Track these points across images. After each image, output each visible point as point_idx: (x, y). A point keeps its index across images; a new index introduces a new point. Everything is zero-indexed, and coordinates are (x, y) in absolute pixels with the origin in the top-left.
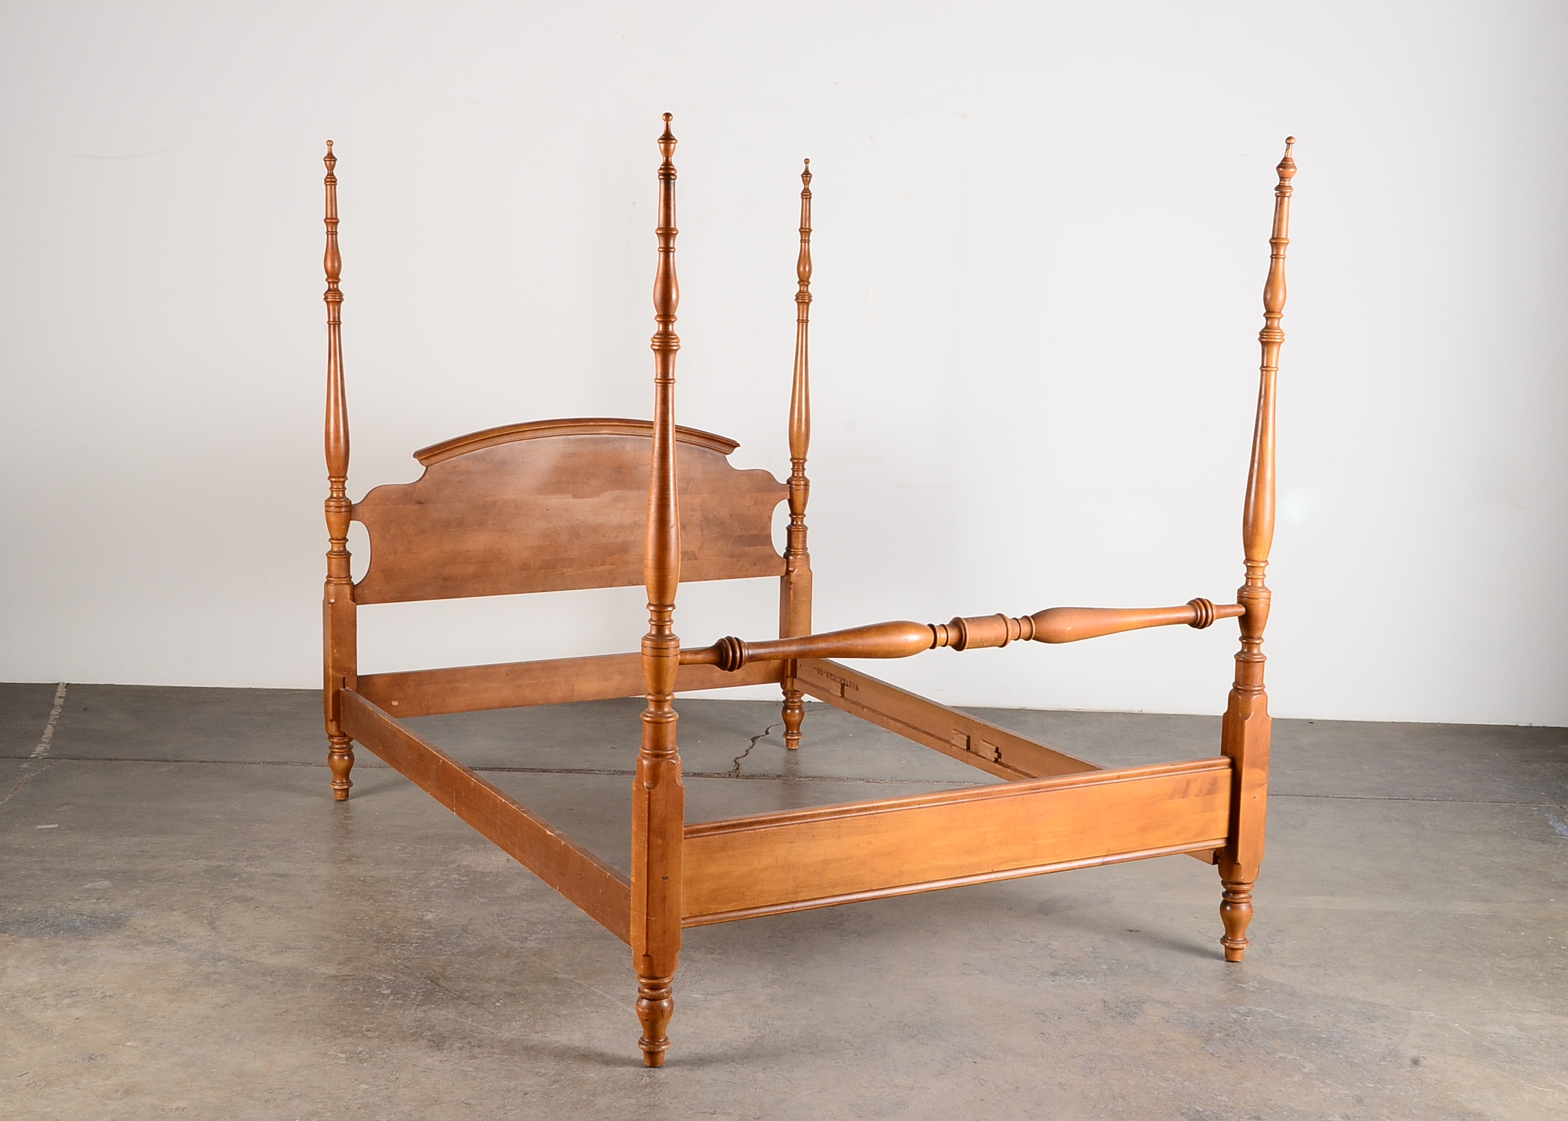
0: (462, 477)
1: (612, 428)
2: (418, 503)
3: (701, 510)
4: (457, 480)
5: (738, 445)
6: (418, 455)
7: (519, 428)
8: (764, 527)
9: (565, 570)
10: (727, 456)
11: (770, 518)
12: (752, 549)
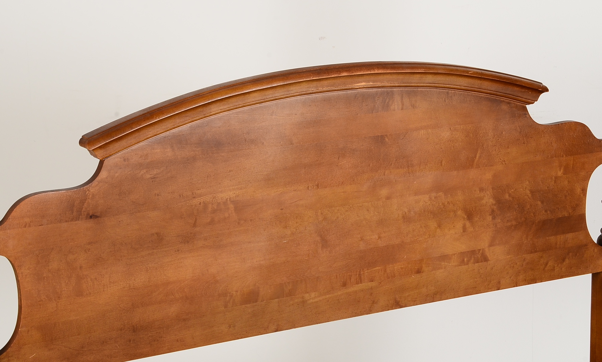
0: (155, 171)
1: (372, 78)
2: (91, 217)
3: (493, 188)
4: (148, 176)
5: (545, 90)
6: (86, 141)
7: (242, 89)
8: (577, 205)
9: (307, 296)
10: (526, 106)
11: (584, 191)
12: (561, 238)
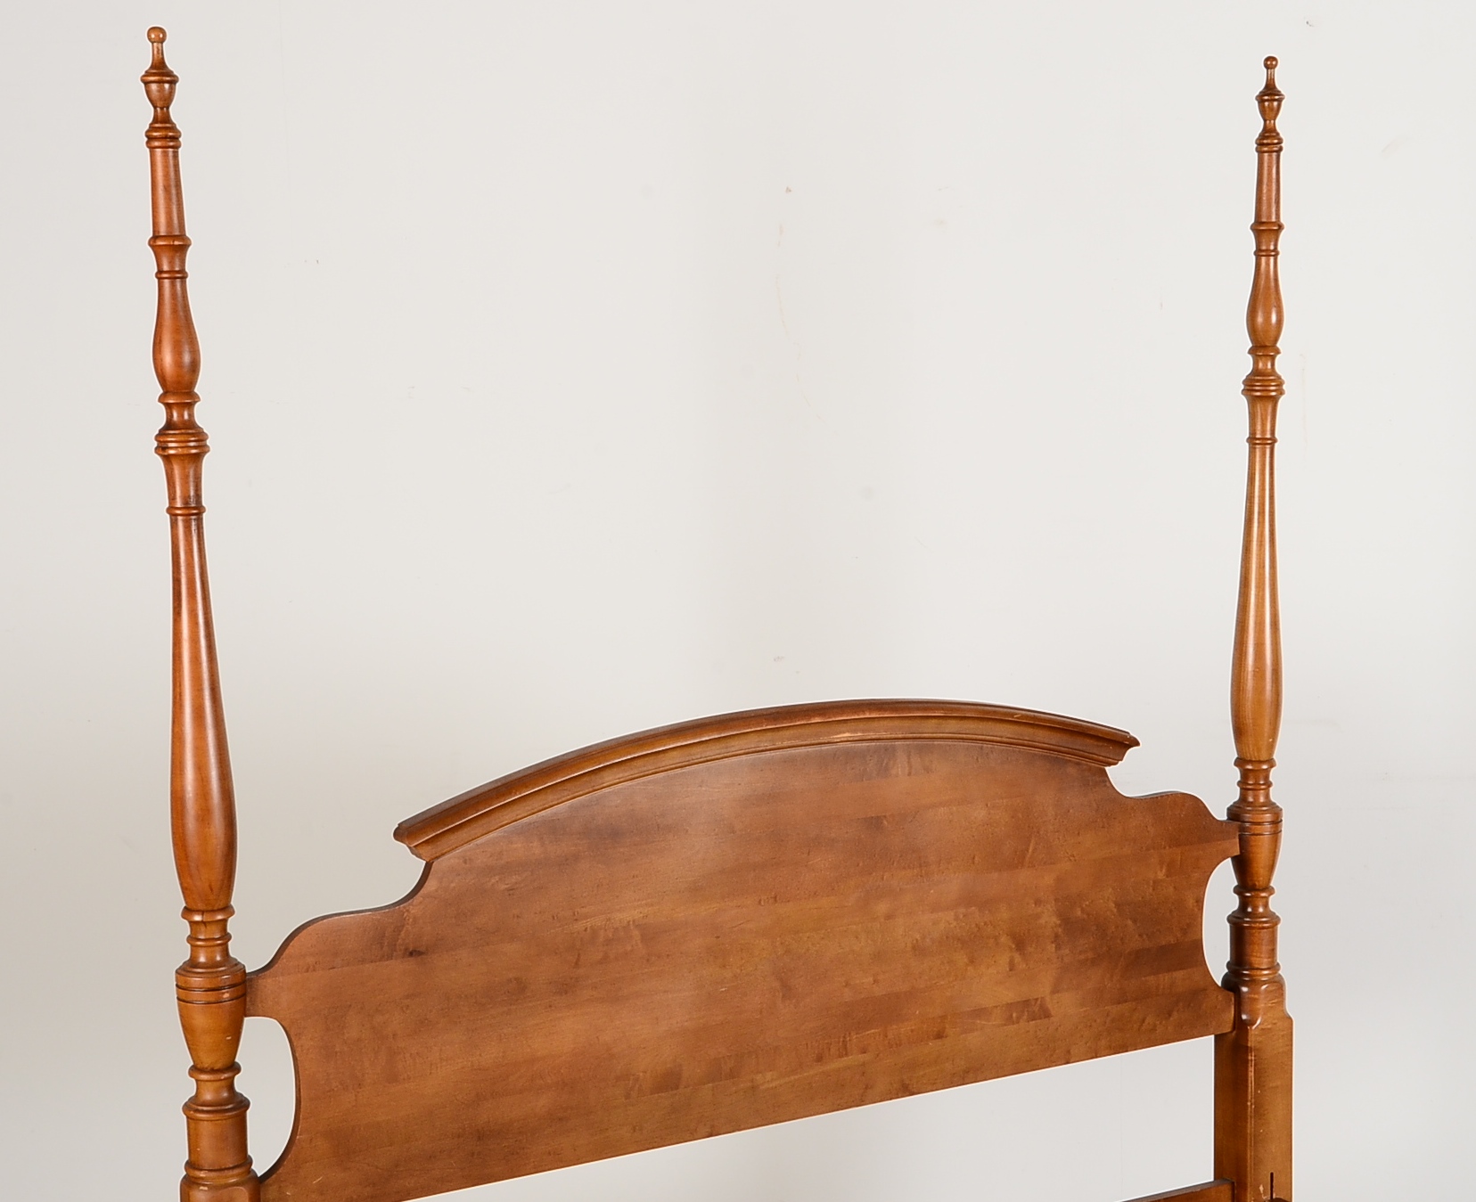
0: (514, 879)
1: (861, 725)
2: (411, 954)
3: (1056, 900)
4: (503, 887)
5: (1135, 743)
6: (404, 832)
7: (653, 745)
8: (1188, 925)
9: (759, 1077)
10: (1107, 769)
11: (1200, 902)
12: (1165, 979)
